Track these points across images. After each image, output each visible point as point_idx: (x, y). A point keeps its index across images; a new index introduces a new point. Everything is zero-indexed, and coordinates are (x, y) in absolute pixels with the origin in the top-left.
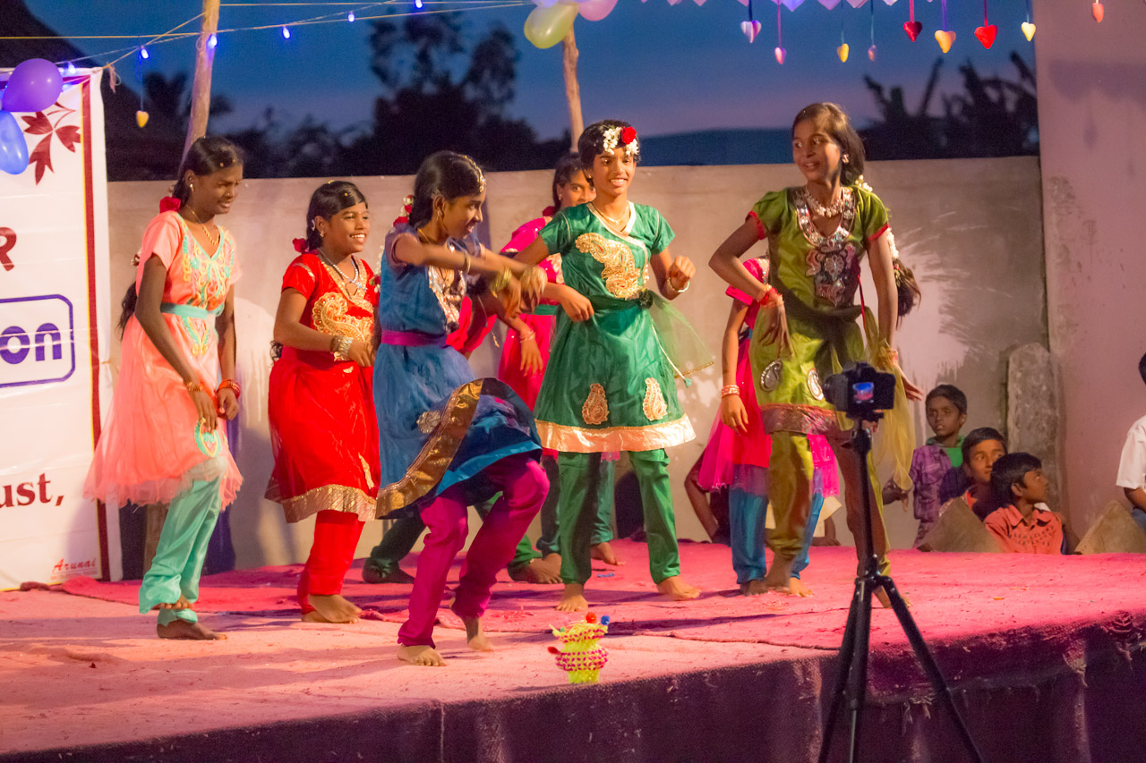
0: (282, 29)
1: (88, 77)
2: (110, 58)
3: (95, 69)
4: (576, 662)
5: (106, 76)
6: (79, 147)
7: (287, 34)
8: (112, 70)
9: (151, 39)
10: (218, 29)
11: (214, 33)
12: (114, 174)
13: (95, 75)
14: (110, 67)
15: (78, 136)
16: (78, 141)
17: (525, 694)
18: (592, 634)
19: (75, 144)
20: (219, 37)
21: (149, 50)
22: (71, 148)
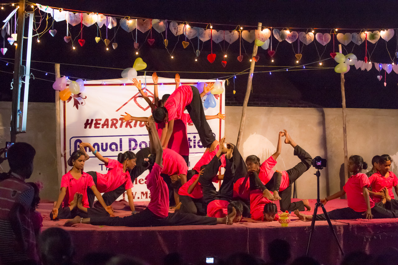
0: (269, 72)
1: (222, 82)
2: (227, 78)
3: (224, 80)
4: (283, 222)
5: (226, 81)
6: (219, 98)
7: (271, 74)
8: (228, 81)
9: (237, 74)
10: (254, 72)
11: (253, 73)
12: (227, 104)
13: (224, 82)
14: (227, 80)
15: (219, 96)
16: (219, 97)
17: (270, 227)
18: (286, 216)
19: (218, 98)
20: (254, 74)
21: (236, 76)
22: (217, 98)
